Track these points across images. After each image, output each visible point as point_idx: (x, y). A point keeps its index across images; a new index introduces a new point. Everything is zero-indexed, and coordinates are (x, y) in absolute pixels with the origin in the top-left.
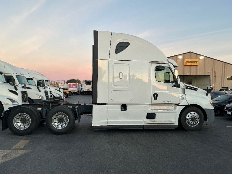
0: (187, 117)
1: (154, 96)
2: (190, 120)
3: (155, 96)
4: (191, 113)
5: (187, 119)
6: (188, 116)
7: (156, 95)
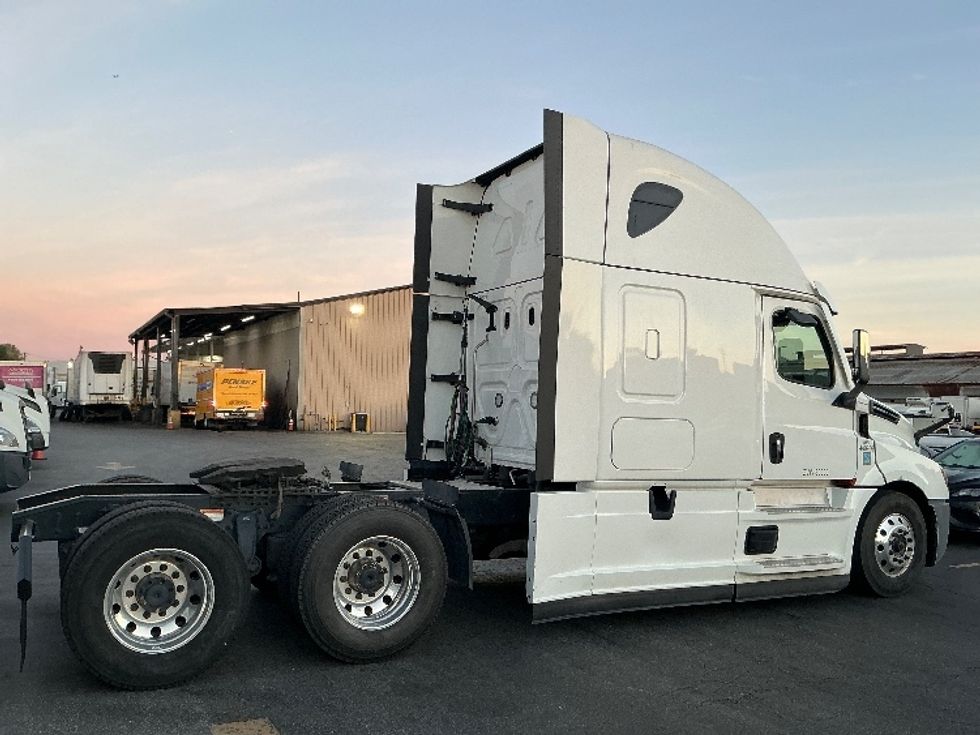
0: (880, 538)
1: (773, 445)
2: (890, 548)
3: (775, 444)
4: (891, 518)
5: (881, 547)
6: (883, 533)
7: (778, 442)
